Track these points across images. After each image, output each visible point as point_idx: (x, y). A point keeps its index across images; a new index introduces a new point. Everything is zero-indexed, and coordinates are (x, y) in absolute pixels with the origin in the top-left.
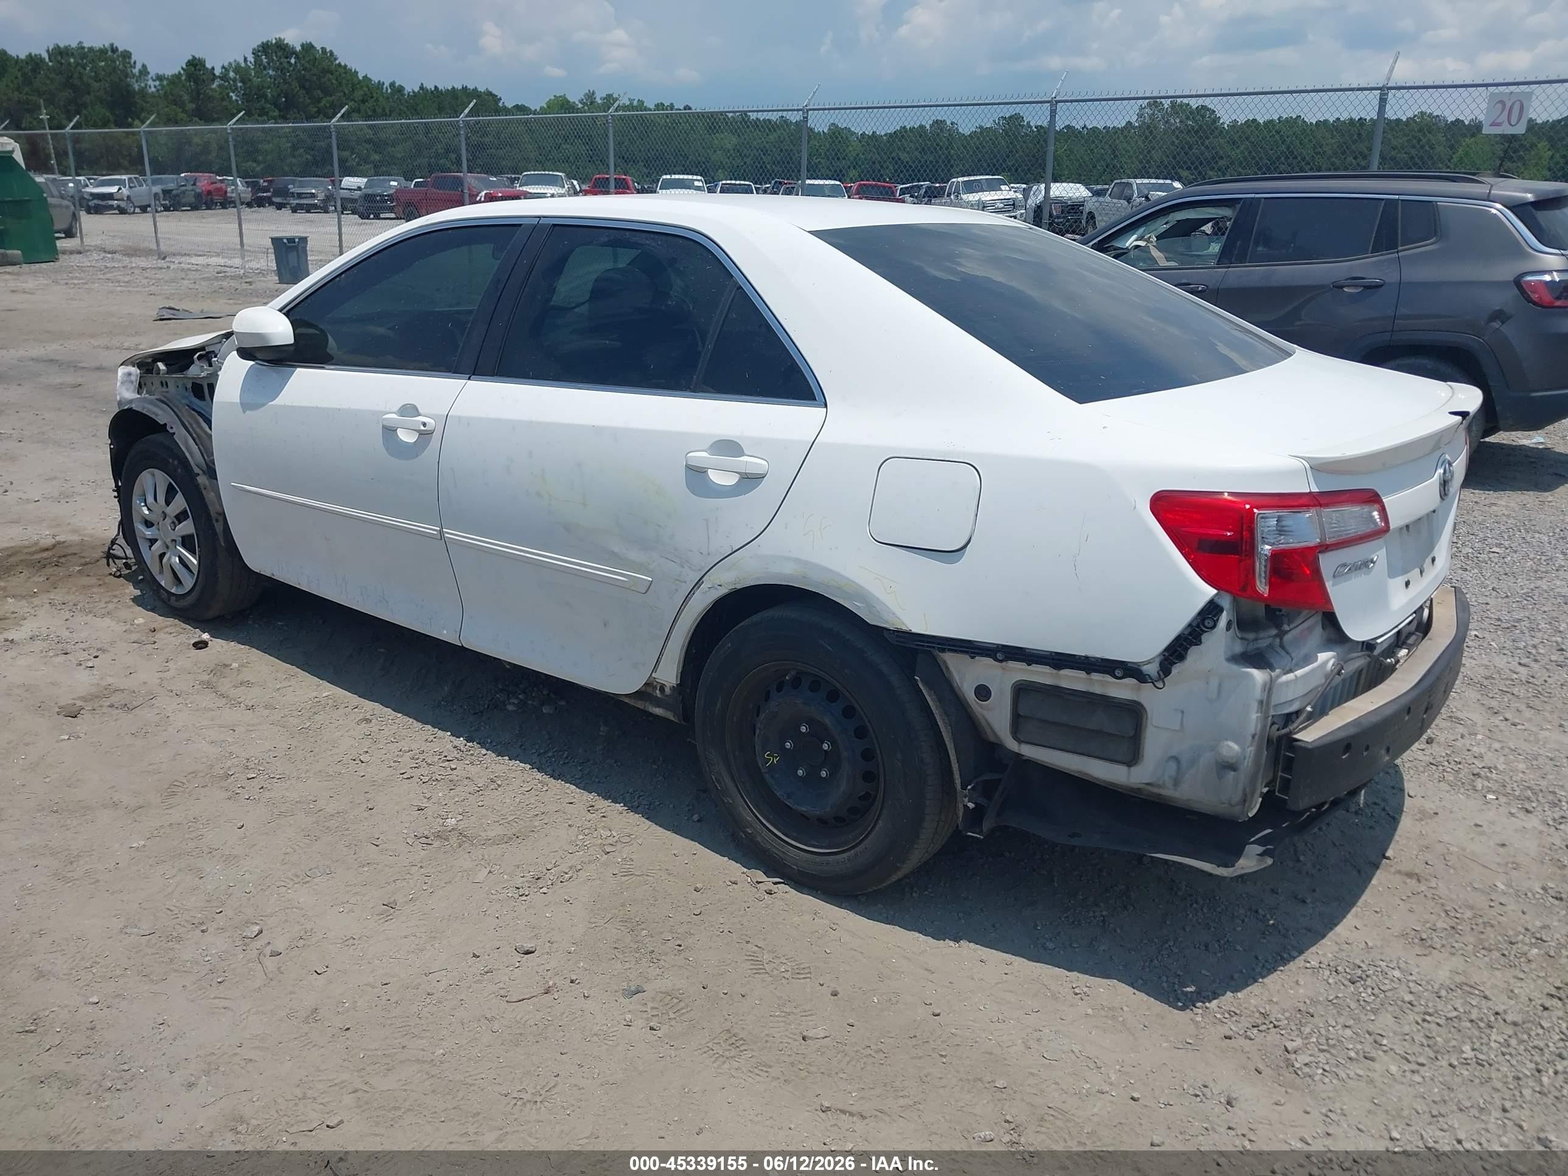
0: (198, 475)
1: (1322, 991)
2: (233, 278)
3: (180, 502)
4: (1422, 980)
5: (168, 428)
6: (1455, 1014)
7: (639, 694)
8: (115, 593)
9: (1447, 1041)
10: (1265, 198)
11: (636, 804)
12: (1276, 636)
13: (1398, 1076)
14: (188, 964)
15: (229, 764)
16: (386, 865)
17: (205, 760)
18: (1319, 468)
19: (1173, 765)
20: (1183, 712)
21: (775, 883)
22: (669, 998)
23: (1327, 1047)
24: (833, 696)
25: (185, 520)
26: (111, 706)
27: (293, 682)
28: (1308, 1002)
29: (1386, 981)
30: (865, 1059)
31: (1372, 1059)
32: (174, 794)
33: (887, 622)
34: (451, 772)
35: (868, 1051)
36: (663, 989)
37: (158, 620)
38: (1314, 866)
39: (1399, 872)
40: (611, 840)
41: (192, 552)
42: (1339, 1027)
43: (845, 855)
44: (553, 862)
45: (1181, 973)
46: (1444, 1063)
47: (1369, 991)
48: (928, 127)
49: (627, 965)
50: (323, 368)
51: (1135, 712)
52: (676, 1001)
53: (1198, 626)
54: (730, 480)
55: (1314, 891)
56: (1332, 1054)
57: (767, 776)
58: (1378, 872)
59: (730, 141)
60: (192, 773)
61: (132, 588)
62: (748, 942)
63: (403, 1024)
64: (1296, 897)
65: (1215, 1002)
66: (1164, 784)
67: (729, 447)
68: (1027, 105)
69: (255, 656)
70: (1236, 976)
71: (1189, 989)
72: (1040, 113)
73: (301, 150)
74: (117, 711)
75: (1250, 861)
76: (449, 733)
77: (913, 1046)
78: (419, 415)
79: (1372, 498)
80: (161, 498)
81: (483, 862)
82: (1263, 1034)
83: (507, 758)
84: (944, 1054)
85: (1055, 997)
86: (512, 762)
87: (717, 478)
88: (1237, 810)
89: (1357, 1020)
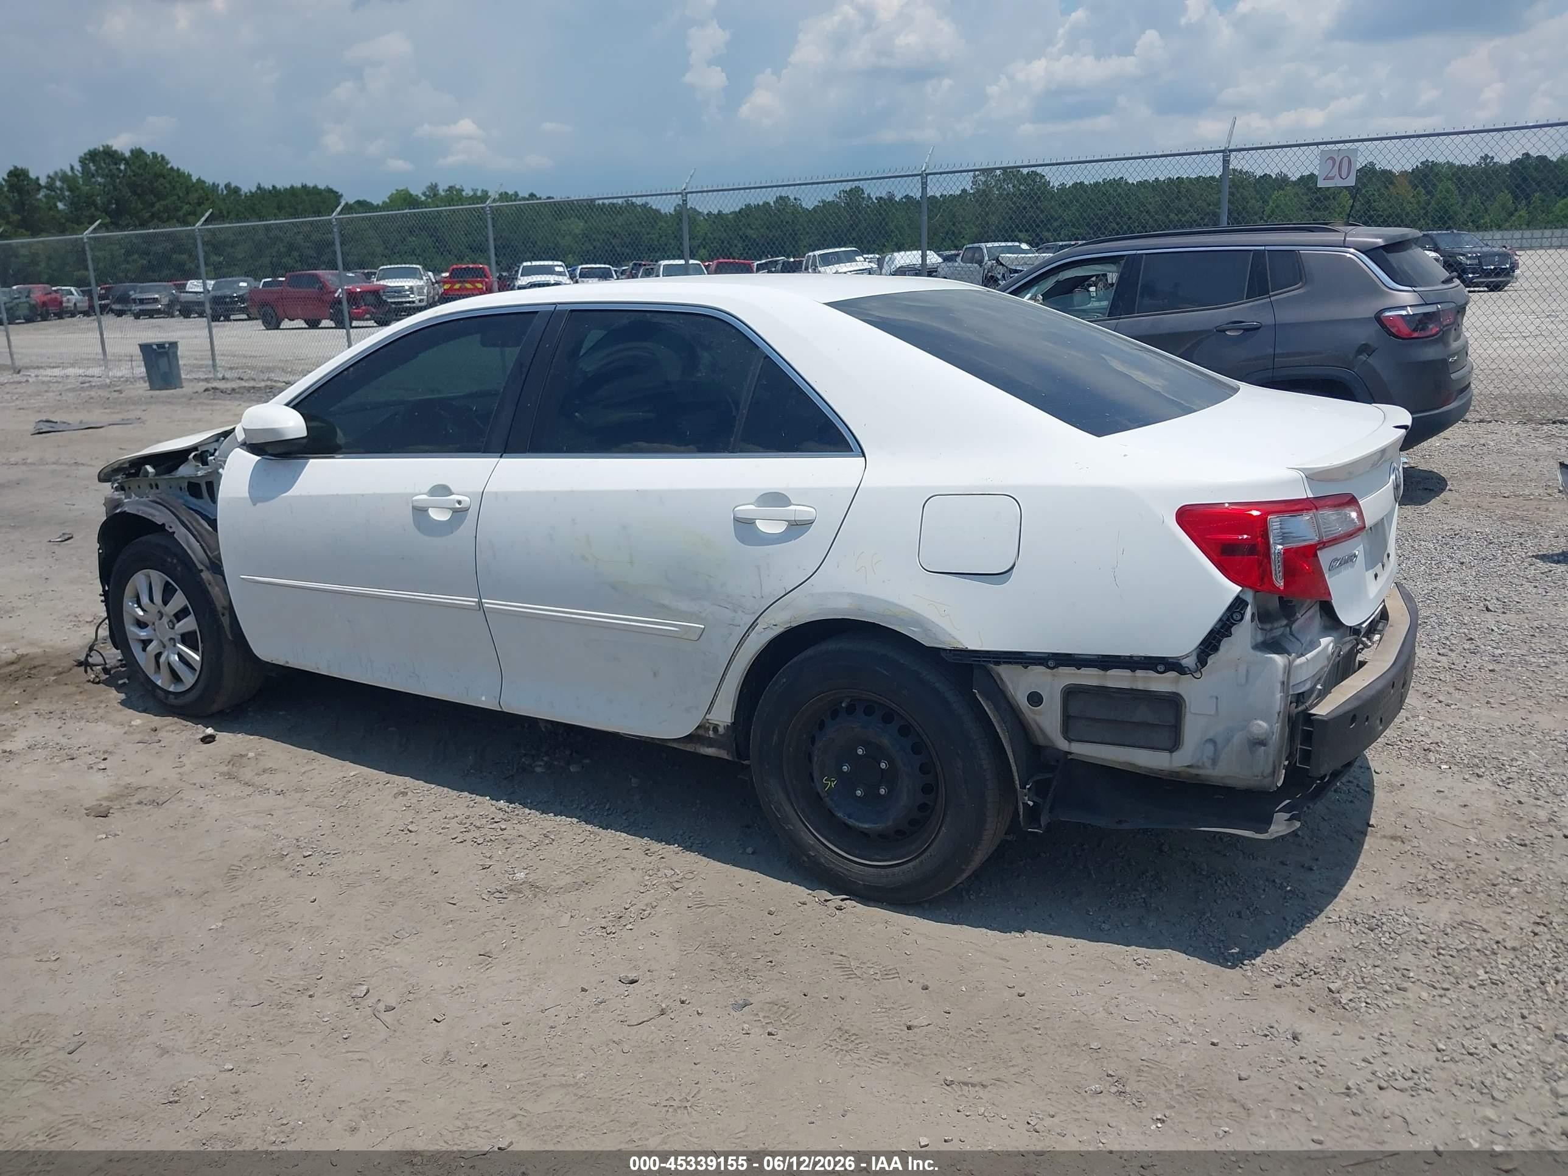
0: (202, 571)
1: (1348, 940)
2: (100, 387)
3: (179, 600)
4: (1428, 922)
5: (167, 528)
6: (1464, 946)
7: (689, 738)
8: (99, 698)
9: (1463, 968)
10: (1146, 254)
11: (689, 844)
12: (1286, 625)
13: (1429, 999)
14: (310, 1026)
15: (279, 845)
16: (470, 921)
17: (253, 844)
18: (1313, 477)
19: (1210, 747)
20: (1217, 698)
21: (843, 900)
22: (776, 1007)
23: (1364, 984)
24: (888, 717)
25: (186, 617)
26: (140, 803)
27: (315, 765)
28: (1338, 951)
29: (1400, 926)
30: (969, 1040)
31: (1404, 990)
32: (235, 878)
33: (944, 643)
34: (502, 833)
35: (970, 1033)
36: (768, 1000)
37: (156, 721)
38: (1312, 839)
39: (1384, 837)
40: (675, 878)
41: (195, 649)
42: (1370, 967)
43: (910, 865)
44: (629, 901)
45: (1223, 938)
46: (1465, 986)
47: (1387, 935)
48: (772, 204)
49: (728, 984)
50: (333, 457)
51: (1174, 703)
52: (783, 1009)
53: (1228, 620)
54: (779, 528)
55: (1317, 860)
56: (1369, 990)
57: (827, 799)
58: (1367, 838)
59: (578, 226)
60: (245, 857)
61: (115, 692)
62: (832, 953)
63: (536, 1056)
64: (1303, 867)
65: (1259, 959)
66: (1203, 763)
67: (776, 499)
68: (899, 179)
69: (267, 744)
70: (1272, 935)
71: (1233, 951)
72: (912, 186)
73: (136, 256)
74: (145, 808)
75: (1280, 826)
76: (488, 798)
77: (1009, 1024)
78: (452, 494)
79: (1351, 501)
80: (158, 598)
81: (561, 908)
82: (1307, 981)
83: (552, 815)
84: (1037, 1026)
85: (1120, 969)
86: (558, 818)
87: (763, 526)
88: (1267, 782)
89: (1384, 960)
